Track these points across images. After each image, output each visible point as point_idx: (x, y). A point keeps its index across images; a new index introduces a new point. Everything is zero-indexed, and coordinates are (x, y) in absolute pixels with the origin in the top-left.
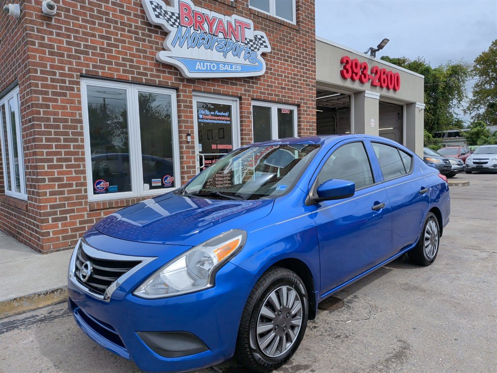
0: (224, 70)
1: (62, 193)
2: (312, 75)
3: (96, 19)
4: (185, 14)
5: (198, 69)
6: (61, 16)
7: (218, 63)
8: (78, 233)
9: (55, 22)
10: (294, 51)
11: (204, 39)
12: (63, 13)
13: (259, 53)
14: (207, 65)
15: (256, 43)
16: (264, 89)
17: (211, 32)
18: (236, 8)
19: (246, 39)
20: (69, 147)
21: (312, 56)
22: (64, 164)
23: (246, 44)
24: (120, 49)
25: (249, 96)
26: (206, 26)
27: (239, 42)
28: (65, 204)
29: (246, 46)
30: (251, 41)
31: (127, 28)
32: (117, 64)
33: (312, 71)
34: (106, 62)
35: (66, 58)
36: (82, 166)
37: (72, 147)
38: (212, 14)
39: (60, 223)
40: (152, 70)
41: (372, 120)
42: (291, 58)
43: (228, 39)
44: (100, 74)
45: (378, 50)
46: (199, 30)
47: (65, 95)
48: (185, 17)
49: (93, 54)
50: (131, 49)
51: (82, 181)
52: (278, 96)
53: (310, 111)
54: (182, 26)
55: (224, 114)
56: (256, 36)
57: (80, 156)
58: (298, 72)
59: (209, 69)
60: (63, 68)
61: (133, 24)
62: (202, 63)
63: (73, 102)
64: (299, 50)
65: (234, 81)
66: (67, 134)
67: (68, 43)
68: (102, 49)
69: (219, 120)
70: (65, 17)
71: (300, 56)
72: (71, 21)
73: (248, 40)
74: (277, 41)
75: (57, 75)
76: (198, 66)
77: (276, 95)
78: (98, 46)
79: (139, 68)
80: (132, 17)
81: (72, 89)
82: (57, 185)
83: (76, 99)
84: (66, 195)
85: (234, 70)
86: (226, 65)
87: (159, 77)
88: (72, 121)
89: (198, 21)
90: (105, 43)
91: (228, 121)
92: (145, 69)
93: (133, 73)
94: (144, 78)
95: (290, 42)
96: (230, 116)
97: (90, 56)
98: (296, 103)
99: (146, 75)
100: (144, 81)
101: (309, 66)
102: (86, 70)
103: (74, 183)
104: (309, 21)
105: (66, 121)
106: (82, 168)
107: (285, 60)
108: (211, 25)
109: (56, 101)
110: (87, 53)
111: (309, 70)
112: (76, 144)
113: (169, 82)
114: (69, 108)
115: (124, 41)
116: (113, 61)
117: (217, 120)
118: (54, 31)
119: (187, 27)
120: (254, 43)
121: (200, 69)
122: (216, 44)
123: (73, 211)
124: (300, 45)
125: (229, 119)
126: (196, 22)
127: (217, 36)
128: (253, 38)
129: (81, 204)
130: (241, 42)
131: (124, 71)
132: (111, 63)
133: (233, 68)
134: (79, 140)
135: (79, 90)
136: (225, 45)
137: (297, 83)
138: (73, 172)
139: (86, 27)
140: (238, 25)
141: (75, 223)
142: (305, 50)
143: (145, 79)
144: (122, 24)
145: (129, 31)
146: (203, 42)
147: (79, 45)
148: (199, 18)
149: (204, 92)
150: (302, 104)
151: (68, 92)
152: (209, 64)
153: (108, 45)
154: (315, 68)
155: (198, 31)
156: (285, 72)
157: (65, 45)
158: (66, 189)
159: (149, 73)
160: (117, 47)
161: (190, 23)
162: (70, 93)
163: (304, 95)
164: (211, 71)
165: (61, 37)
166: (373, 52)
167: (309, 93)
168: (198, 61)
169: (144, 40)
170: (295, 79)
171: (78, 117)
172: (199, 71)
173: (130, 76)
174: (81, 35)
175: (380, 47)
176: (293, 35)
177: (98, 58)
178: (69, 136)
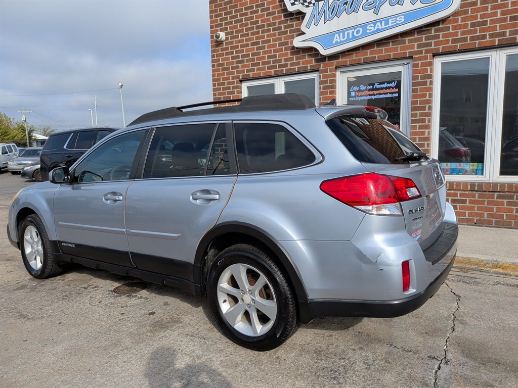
0: (373, 31)
3: (250, 31)
5: (337, 42)
6: (228, 39)
7: (365, 25)
9: (225, 45)
11: (346, 3)
14: (348, 33)
16: (463, 33)
24: (266, 49)
31: (272, 28)
32: (263, 63)
34: (255, 64)
35: (230, 70)
40: (292, 59)
44: (251, 76)
50: (275, 45)
55: (389, 85)
59: (350, 37)
60: (229, 79)
61: (277, 21)
62: (341, 34)
65: (400, 39)
67: (232, 58)
68: (253, 54)
69: (380, 94)
72: (234, 40)
76: (337, 38)
78: (250, 53)
79: (281, 61)
80: (276, 14)
81: (234, 92)
85: (390, 25)
86: (378, 23)
87: (298, 64)
90: (255, 48)
91: (395, 93)
92: (286, 60)
93: (275, 67)
94: (284, 69)
96: (398, 86)
97: (245, 63)
99: (287, 65)
100: (285, 72)
102: (242, 75)
113: (309, 65)
115: (269, 41)
116: (261, 61)
117: (377, 94)
118: (225, 52)
121: (339, 41)
125: (397, 90)
131: (269, 68)
132: (259, 64)
133: (390, 22)
139: (242, 41)
143: (286, 70)
144: (268, 25)
146: (345, 7)
147: (238, 57)
149: (351, 65)
152: (350, 32)
157: (230, 60)
159: (289, 63)
162: (233, 96)
164: (355, 38)
168: (336, 33)
169: (286, 33)
172: (338, 44)
173: (273, 70)
174: (239, 48)
177: (250, 63)
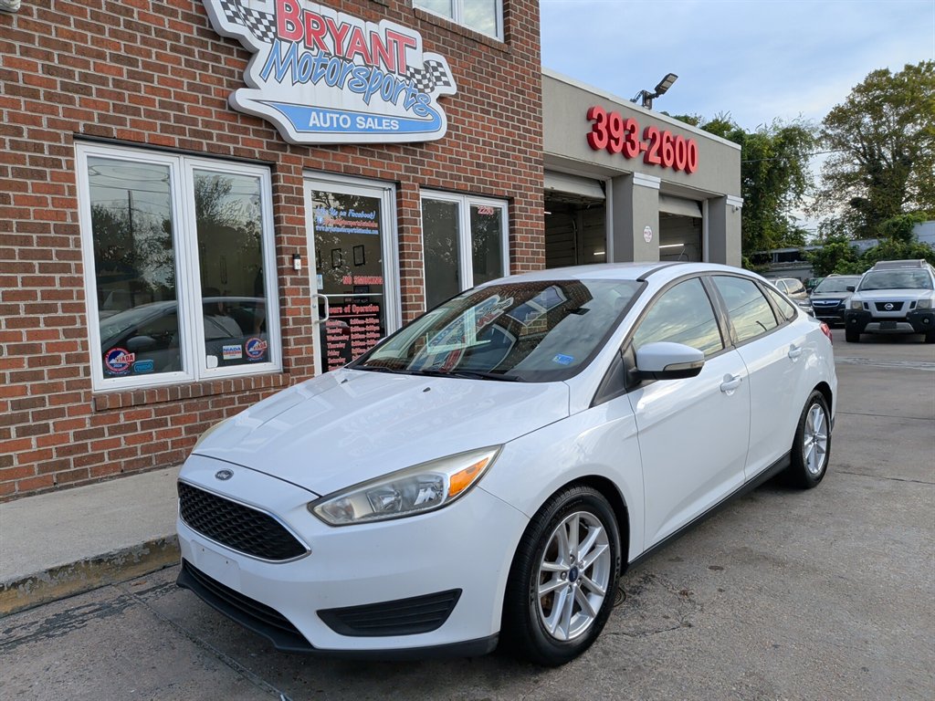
0: (364, 129)
1: (38, 376)
2: (535, 140)
3: (106, 23)
4: (287, 16)
5: (315, 125)
6: (31, 15)
7: (353, 115)
8: (71, 458)
9: (19, 26)
10: (500, 93)
11: (324, 66)
12: (35, 7)
13: (434, 96)
14: (331, 118)
15: (428, 75)
16: (444, 167)
17: (339, 52)
18: (387, 7)
19: (408, 68)
20: (51, 281)
21: (535, 104)
22: (42, 316)
23: (409, 78)
24: (156, 84)
25: (415, 179)
26: (328, 41)
27: (394, 73)
28: (43, 399)
29: (408, 82)
30: (417, 71)
31: (169, 43)
32: (149, 114)
33: (536, 133)
34: (127, 110)
35: (42, 101)
36: (78, 321)
37: (57, 281)
38: (340, 18)
39: (33, 439)
40: (221, 127)
41: (648, 229)
42: (495, 106)
43: (372, 67)
44: (115, 134)
45: (657, 95)
46: (316, 49)
47: (42, 175)
48: (288, 22)
49: (100, 93)
50: (179, 84)
51: (80, 351)
52: (472, 180)
53: (532, 211)
54: (281, 40)
55: (366, 216)
56: (428, 62)
57: (75, 301)
58: (510, 134)
59: (335, 126)
60: (36, 121)
61: (182, 34)
62: (321, 114)
63: (59, 190)
64: (510, 93)
66: (47, 255)
67: (48, 70)
68: (117, 83)
69: (357, 227)
70: (39, 17)
71: (512, 104)
72: (53, 25)
73: (412, 71)
74: (468, 74)
75: (25, 134)
76: (314, 120)
77: (467, 179)
78: (110, 77)
79: (194, 122)
80: (180, 20)
81: (57, 164)
82: (26, 361)
83: (66, 184)
84: (46, 381)
85: (385, 128)
86: (370, 119)
87: (235, 140)
88: (57, 229)
89: (312, 31)
90: (125, 71)
91: (375, 229)
92: (206, 124)
93: (182, 131)
94: (204, 141)
95: (493, 76)
96: (378, 219)
97: (94, 97)
98: (506, 194)
99: (209, 136)
100: (205, 149)
101: (530, 124)
102: (84, 125)
103: (63, 355)
104: (528, 36)
105: (45, 228)
106: (78, 326)
107: (483, 111)
108: (338, 39)
109: (23, 187)
110: (87, 91)
111: (529, 131)
112: (66, 275)
113: (256, 150)
114: (49, 201)
115: (163, 69)
116: (142, 107)
117: (353, 226)
118: (17, 44)
119: (291, 42)
120: (424, 77)
121: (318, 125)
122: (350, 76)
123: (61, 413)
124: (512, 81)
125: (376, 225)
126: (309, 31)
127: (352, 61)
128: (421, 67)
129: (77, 398)
130: (399, 74)
131: (165, 128)
132: (136, 112)
133: (384, 124)
134: (73, 267)
135: (71, 165)
136: (368, 79)
137: (508, 156)
138: (61, 333)
139: (83, 38)
140: (392, 39)
141: (65, 438)
142: (522, 92)
143: (207, 144)
144: (159, 32)
145: (174, 48)
146: (323, 71)
147: (70, 74)
148: (315, 25)
149: (326, 172)
150: (518, 198)
151: (48, 170)
152: (335, 116)
153: (131, 75)
154: (541, 127)
155: (313, 49)
156: (484, 135)
157: (40, 73)
158: (45, 369)
159: (215, 132)
160: (149, 79)
161: (297, 34)
162: (52, 173)
163: (521, 180)
164: (340, 130)
165: (32, 57)
166: (647, 98)
167: (530, 175)
168: (314, 110)
169: (205, 67)
170: (503, 147)
171: (69, 221)
172: (316, 129)
173: (176, 137)
174: (73, 54)
175: (660, 90)
176: (499, 62)
177: (111, 102)
178: (52, 259)
